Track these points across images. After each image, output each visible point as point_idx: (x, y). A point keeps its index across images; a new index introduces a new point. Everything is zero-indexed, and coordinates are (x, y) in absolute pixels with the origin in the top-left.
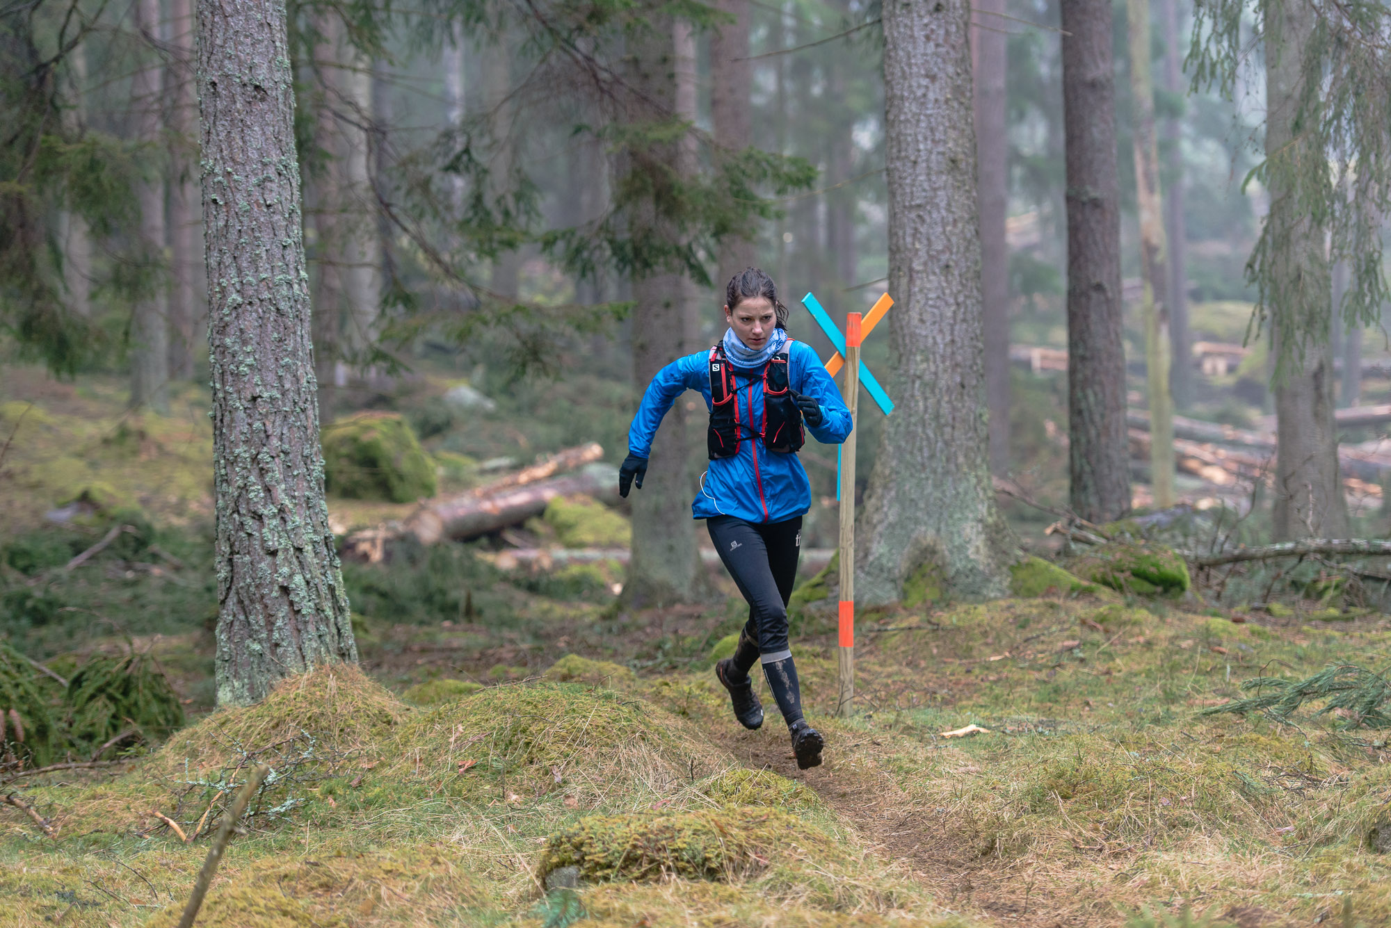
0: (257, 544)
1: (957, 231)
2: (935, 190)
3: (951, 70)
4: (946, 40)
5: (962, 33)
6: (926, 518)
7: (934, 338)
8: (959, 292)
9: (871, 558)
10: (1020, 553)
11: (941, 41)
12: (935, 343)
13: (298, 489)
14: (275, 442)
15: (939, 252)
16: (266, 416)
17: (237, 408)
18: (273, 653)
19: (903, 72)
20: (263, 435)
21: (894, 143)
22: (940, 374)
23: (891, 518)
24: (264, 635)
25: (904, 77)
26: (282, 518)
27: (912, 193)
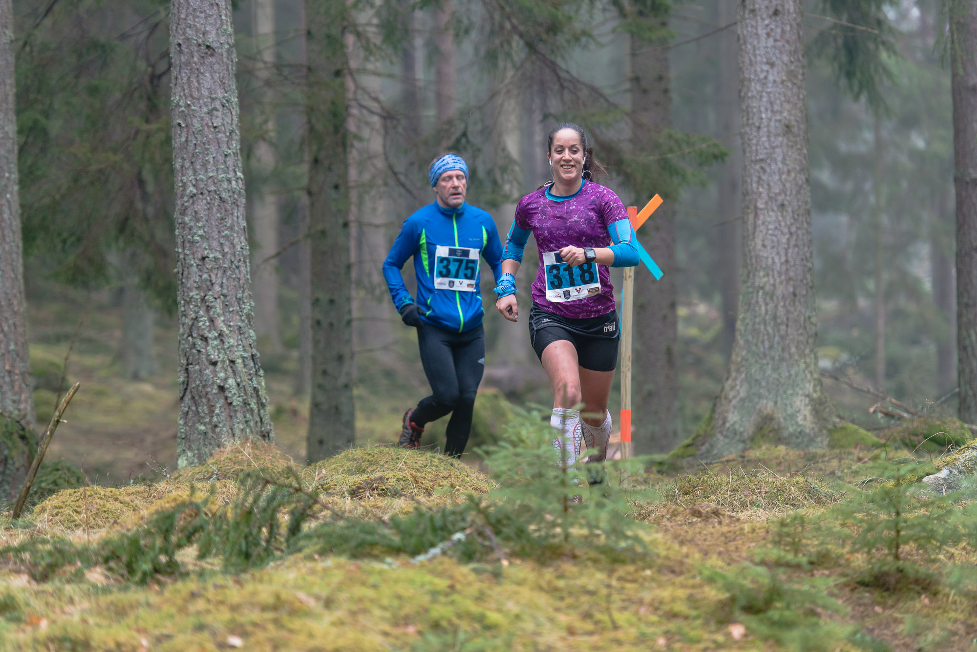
0: (204, 357)
1: (790, 179)
2: (773, 148)
3: (786, 58)
4: (782, 37)
5: (795, 31)
6: (767, 394)
7: (773, 259)
8: (792, 224)
9: (727, 425)
10: (837, 420)
11: (778, 37)
12: (774, 262)
13: (233, 321)
14: (217, 288)
15: (776, 194)
16: (211, 270)
17: (192, 265)
18: (214, 432)
19: (751, 61)
20: (209, 283)
21: (745, 113)
22: (777, 286)
23: (742, 394)
24: (207, 420)
25: (751, 64)
26: (222, 340)
27: (757, 150)
